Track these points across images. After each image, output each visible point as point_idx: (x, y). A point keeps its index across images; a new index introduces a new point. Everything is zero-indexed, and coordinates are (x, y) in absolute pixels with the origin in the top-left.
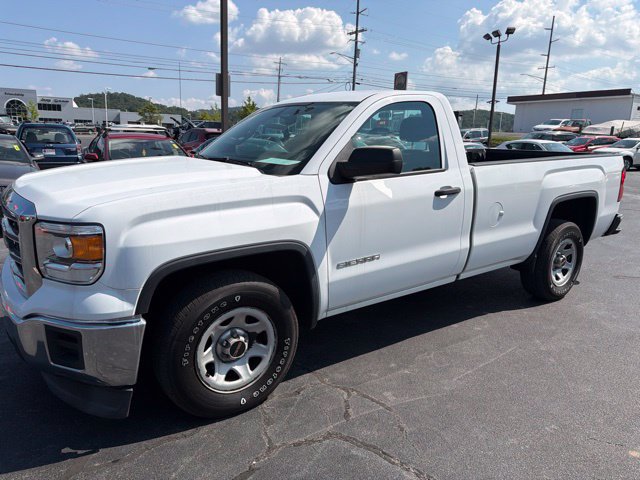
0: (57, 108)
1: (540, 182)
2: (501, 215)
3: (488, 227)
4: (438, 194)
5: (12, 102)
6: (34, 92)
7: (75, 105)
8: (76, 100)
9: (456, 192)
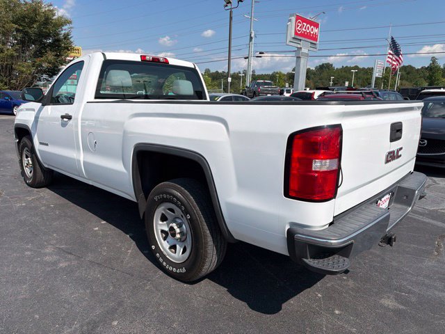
2: (96, 143)
3: (90, 150)
4: (62, 118)
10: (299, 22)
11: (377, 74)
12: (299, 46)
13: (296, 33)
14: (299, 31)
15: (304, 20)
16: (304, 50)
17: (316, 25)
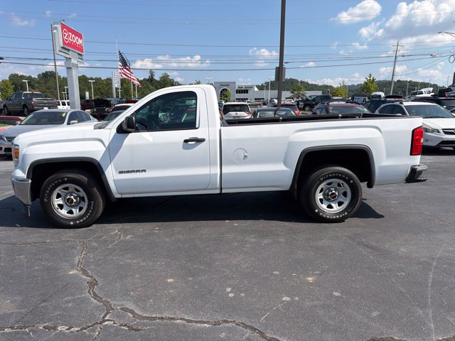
0: (246, 91)
1: (288, 137)
2: (245, 156)
3: (232, 163)
4: (186, 141)
5: (223, 90)
6: (235, 83)
7: (256, 89)
8: (258, 87)
9: (203, 140)
10: (65, 32)
11: (116, 85)
12: (68, 56)
13: (64, 43)
14: (67, 40)
15: (70, 30)
16: (74, 61)
17: (80, 36)
